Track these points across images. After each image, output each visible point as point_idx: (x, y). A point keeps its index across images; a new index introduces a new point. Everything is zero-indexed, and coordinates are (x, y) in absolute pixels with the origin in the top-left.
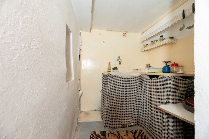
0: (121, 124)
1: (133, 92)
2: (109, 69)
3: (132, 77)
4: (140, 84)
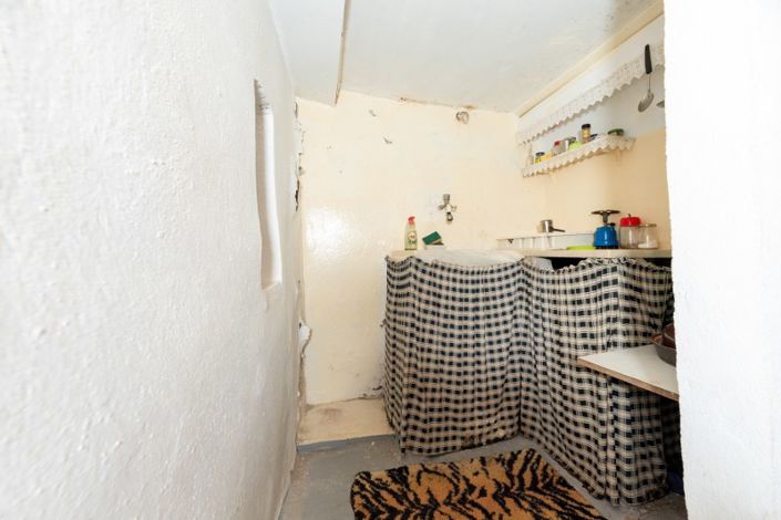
0: (463, 438)
2: (412, 241)
3: (495, 268)
4: (520, 289)
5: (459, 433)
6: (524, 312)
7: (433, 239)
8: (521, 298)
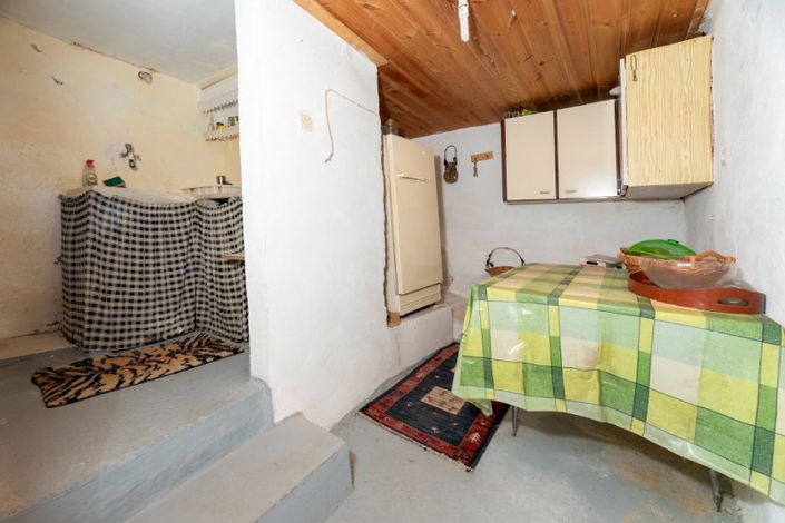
0: (146, 336)
1: (178, 245)
2: (90, 182)
3: (172, 206)
4: (195, 223)
5: (142, 333)
6: (198, 240)
7: (116, 182)
8: (195, 230)
